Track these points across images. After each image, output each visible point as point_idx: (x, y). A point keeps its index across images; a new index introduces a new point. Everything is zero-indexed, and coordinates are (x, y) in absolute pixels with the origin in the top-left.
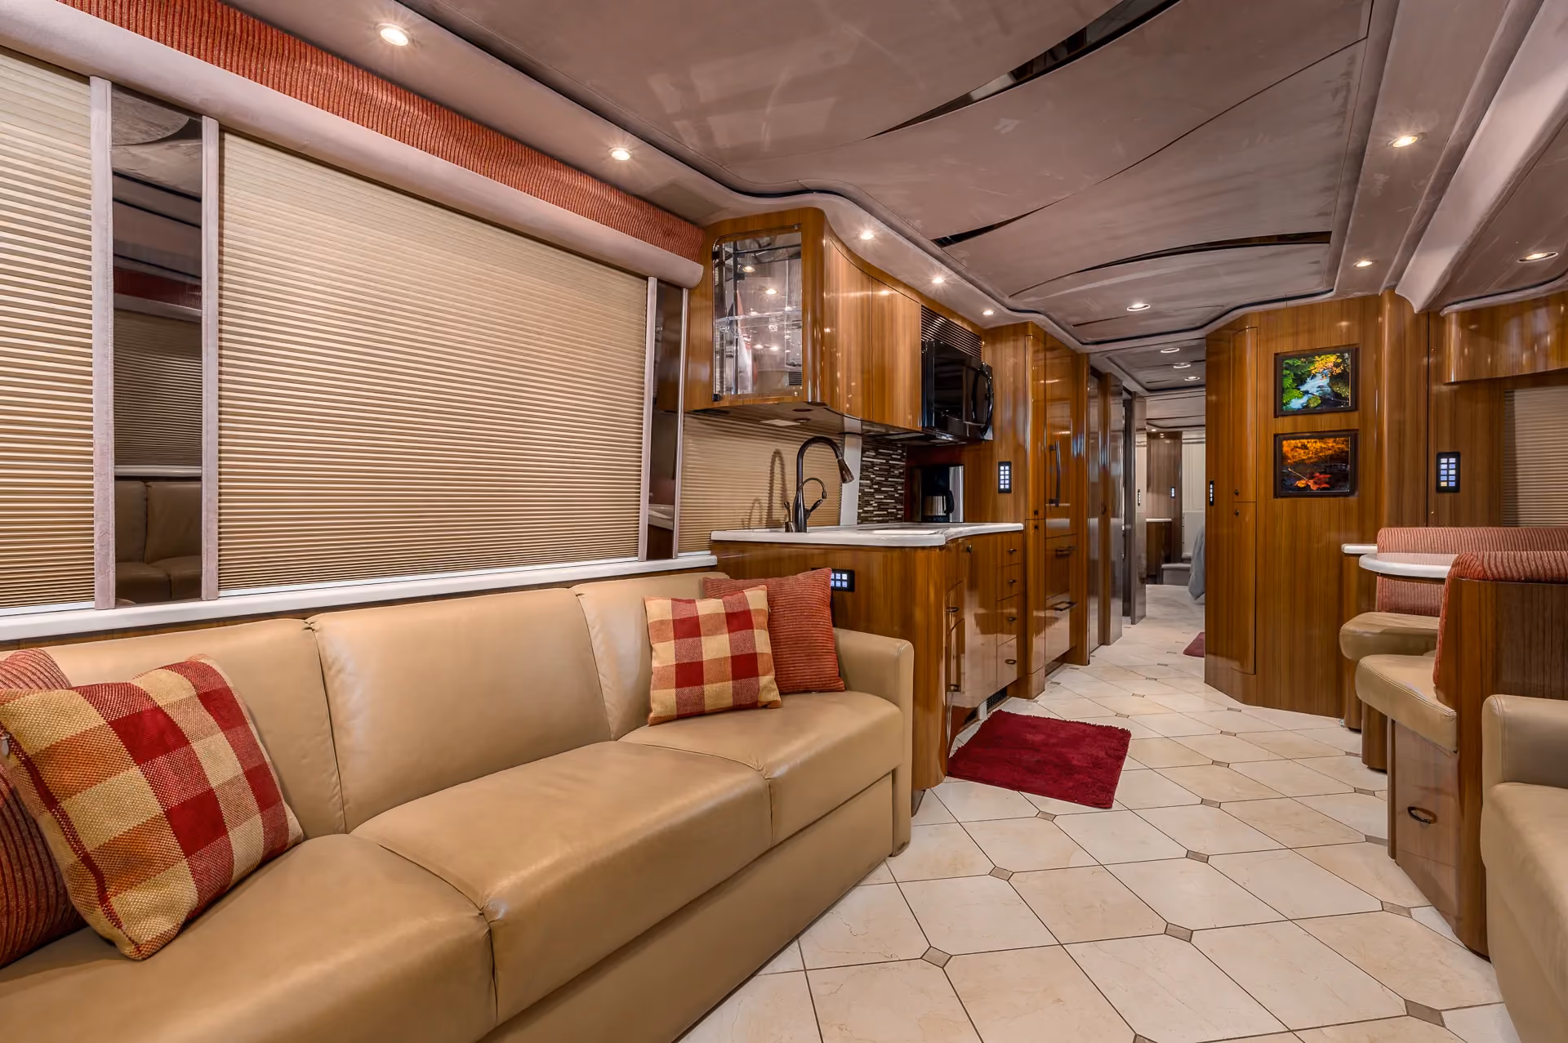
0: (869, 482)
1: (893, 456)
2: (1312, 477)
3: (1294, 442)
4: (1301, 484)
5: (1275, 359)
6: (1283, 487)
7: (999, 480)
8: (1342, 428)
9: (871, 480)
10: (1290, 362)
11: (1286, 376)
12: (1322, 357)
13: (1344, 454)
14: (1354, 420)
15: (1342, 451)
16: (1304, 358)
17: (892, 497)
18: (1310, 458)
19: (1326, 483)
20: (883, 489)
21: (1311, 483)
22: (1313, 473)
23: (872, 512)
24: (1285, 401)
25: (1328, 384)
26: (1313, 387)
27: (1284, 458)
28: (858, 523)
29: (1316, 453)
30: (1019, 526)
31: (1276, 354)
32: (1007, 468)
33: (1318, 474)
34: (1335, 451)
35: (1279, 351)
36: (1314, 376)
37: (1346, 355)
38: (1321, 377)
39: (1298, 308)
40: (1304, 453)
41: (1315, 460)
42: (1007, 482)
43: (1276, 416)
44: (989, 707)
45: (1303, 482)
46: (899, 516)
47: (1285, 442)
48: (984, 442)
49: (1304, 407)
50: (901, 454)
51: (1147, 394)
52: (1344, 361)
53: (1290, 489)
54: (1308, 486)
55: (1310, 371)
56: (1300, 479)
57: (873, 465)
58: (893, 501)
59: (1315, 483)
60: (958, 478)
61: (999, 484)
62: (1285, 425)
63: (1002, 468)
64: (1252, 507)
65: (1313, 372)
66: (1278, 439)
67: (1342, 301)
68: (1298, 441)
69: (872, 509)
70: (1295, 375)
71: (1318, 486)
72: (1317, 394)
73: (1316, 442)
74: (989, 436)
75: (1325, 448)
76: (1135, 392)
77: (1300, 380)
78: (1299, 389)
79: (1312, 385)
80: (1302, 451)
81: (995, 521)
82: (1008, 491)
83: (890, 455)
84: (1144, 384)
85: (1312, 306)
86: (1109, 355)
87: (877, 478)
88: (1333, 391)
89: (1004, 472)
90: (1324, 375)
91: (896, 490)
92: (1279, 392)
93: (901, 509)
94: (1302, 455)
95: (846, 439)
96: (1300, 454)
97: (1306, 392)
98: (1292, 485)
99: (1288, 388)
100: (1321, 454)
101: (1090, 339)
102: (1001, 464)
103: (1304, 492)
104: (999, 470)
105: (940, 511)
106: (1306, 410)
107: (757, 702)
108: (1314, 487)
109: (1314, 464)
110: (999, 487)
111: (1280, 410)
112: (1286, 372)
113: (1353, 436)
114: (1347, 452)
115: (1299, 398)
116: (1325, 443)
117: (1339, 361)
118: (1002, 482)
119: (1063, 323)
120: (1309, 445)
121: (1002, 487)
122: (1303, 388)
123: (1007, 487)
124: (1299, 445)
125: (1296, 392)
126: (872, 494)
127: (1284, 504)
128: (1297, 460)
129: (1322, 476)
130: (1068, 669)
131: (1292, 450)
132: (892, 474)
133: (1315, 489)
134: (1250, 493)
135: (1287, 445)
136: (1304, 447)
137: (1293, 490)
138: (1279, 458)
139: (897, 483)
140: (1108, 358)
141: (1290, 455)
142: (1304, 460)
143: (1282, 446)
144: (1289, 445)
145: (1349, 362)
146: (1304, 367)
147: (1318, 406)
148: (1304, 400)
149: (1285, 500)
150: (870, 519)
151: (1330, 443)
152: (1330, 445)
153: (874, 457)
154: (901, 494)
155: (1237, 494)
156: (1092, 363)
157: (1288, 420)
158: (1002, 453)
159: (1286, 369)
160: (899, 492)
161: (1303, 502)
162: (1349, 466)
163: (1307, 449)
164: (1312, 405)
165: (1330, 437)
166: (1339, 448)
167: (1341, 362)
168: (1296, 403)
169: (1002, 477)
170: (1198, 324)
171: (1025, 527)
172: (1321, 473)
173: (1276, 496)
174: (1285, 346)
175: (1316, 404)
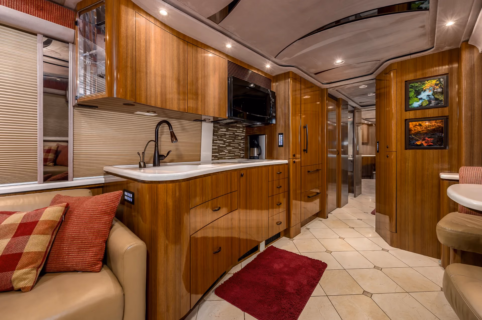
0: (223, 142)
1: (237, 131)
2: (424, 140)
3: (415, 123)
4: (419, 143)
5: (406, 84)
6: (409, 145)
7: (279, 141)
8: (440, 116)
9: (224, 141)
10: (413, 85)
11: (410, 91)
12: (429, 81)
13: (441, 128)
14: (446, 111)
15: (440, 127)
16: (420, 82)
17: (238, 148)
18: (423, 131)
19: (431, 143)
20: (231, 145)
21: (423, 142)
22: (425, 137)
23: (225, 155)
24: (410, 104)
25: (432, 94)
26: (424, 96)
27: (410, 130)
28: (212, 160)
29: (426, 128)
30: (286, 161)
31: (406, 81)
32: (282, 136)
33: (427, 138)
34: (436, 127)
35: (407, 80)
36: (425, 91)
37: (442, 80)
38: (428, 91)
39: (416, 59)
40: (420, 128)
41: (426, 131)
42: (282, 142)
43: (406, 111)
44: (266, 244)
45: (420, 142)
46: (241, 156)
47: (410, 123)
48: (272, 125)
49: (420, 106)
50: (242, 131)
51: (361, 108)
52: (440, 82)
53: (413, 146)
54: (422, 144)
55: (423, 88)
56: (418, 140)
57: (225, 135)
58: (238, 150)
59: (426, 142)
60: (263, 140)
61: (279, 143)
62: (411, 115)
63: (280, 136)
64: (394, 154)
65: (424, 89)
66: (407, 121)
67: (439, 53)
68: (417, 122)
69: (225, 153)
70: (415, 91)
71: (427, 144)
72: (427, 99)
73: (426, 123)
74: (274, 122)
75: (431, 126)
76: (355, 107)
77: (418, 93)
78: (417, 97)
79: (424, 95)
80: (419, 127)
81: (277, 159)
82: (282, 146)
83: (236, 131)
84: (358, 103)
85: (424, 57)
86: (337, 89)
87: (227, 140)
88: (435, 97)
89: (281, 137)
90: (430, 90)
91: (240, 145)
92: (407, 99)
93: (243, 153)
94: (419, 129)
95: (203, 123)
96: (418, 128)
97: (421, 99)
98: (414, 143)
99: (412, 97)
100: (429, 128)
101: (326, 82)
102: (279, 134)
103: (420, 147)
104: (279, 137)
105: (256, 155)
106: (421, 108)
107: (13, 287)
108: (425, 145)
109: (426, 133)
110: (279, 144)
111: (408, 108)
112: (410, 90)
113: (446, 119)
114: (443, 127)
115: (417, 102)
116: (431, 123)
117: (438, 82)
118: (280, 142)
119: (308, 72)
120: (422, 124)
121: (280, 144)
122: (419, 97)
123: (282, 144)
124: (418, 124)
125: (416, 99)
126: (225, 147)
127: (410, 153)
128: (416, 131)
129: (429, 139)
130: (317, 221)
131: (414, 127)
132: (237, 139)
133: (426, 145)
134: (394, 148)
135: (411, 125)
136: (420, 125)
137: (415, 146)
138: (408, 131)
139: (240, 142)
140: (337, 90)
141: (413, 129)
142: (420, 131)
143: (409, 125)
144: (412, 124)
145: (443, 83)
146: (420, 87)
147: (427, 105)
148: (420, 102)
149: (411, 151)
150: (223, 158)
151: (433, 123)
152: (433, 124)
153: (225, 131)
154: (243, 147)
155: (388, 147)
156: (329, 92)
157: (412, 112)
158: (279, 130)
159: (411, 88)
160: (241, 146)
161: (419, 151)
162: (443, 134)
163: (422, 126)
164: (424, 105)
165: (433, 120)
166: (438, 126)
167: (439, 83)
168: (416, 104)
169: (280, 140)
170: (371, 72)
171: (289, 162)
172: (429, 138)
173: (406, 149)
174: (410, 77)
175: (426, 104)
